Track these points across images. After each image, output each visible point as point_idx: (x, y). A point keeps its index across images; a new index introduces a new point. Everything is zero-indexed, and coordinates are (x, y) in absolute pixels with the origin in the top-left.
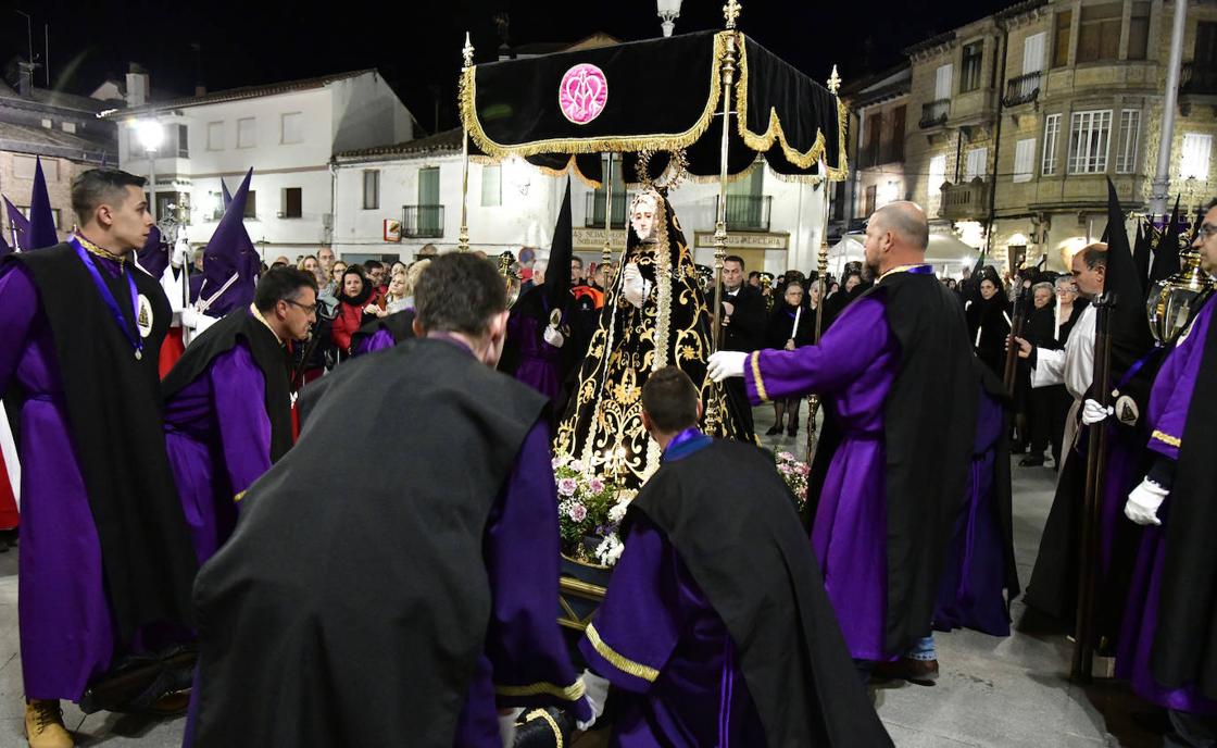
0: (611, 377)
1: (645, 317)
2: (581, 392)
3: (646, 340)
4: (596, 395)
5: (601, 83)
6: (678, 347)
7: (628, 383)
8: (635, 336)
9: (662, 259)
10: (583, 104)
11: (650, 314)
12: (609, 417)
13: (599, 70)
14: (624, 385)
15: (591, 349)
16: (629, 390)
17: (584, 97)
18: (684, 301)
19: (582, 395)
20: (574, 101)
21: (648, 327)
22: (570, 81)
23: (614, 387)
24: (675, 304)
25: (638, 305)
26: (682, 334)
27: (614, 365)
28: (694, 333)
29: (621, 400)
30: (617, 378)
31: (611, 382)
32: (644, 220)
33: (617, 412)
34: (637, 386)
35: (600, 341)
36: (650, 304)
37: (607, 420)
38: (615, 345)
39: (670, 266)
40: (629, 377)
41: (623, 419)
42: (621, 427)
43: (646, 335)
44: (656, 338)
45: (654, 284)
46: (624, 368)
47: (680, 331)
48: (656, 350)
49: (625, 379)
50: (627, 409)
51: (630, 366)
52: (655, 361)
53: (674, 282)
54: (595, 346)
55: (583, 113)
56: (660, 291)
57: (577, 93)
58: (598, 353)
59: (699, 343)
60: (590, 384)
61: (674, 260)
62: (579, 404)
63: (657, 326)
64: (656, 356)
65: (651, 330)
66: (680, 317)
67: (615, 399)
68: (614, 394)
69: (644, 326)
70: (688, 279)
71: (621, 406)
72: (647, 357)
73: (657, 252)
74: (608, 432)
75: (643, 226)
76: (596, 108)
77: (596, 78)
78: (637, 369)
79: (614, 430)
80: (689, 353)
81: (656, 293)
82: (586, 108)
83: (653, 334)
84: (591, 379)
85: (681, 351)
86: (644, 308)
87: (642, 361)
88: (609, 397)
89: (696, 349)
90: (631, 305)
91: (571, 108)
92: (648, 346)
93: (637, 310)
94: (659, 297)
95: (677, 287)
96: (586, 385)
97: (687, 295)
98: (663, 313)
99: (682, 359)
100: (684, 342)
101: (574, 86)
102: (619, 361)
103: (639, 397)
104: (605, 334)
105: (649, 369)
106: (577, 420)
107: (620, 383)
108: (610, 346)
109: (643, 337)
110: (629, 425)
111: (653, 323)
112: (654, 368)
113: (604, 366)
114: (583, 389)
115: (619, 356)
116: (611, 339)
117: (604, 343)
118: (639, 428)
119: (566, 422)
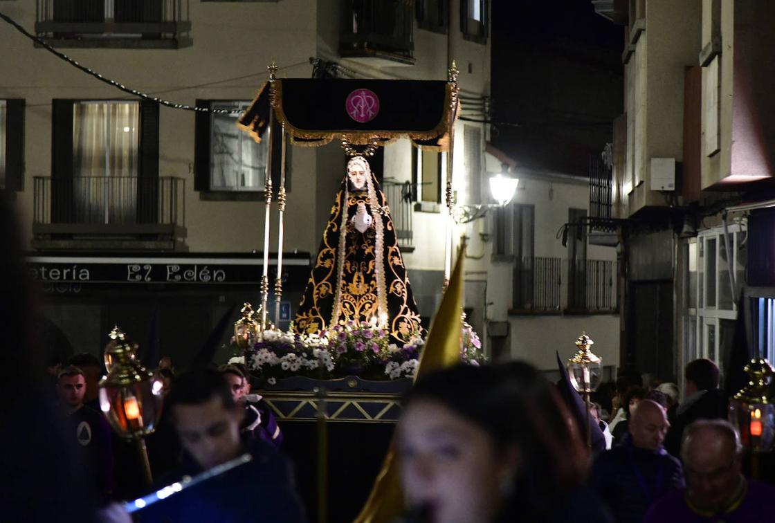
0: (344, 278)
1: (367, 239)
2: (315, 291)
3: (369, 254)
4: (333, 291)
5: (375, 101)
6: (390, 257)
7: (358, 282)
8: (361, 252)
9: (373, 201)
10: (362, 111)
11: (371, 237)
12: (347, 305)
13: (374, 93)
14: (355, 283)
15: (319, 262)
16: (360, 286)
17: (363, 107)
19: (317, 294)
20: (356, 108)
21: (369, 245)
22: (355, 97)
23: (348, 285)
24: (385, 230)
25: (362, 230)
27: (345, 271)
28: (397, 248)
29: (354, 293)
30: (349, 278)
31: (344, 282)
32: (359, 176)
33: (352, 300)
34: (365, 283)
35: (327, 256)
36: (371, 231)
37: (344, 307)
38: (346, 256)
39: (379, 206)
40: (359, 278)
42: (357, 311)
43: (369, 251)
44: (376, 252)
45: (373, 217)
46: (353, 273)
47: (390, 247)
48: (376, 260)
49: (355, 278)
50: (360, 298)
51: (359, 270)
52: (376, 267)
53: (383, 216)
54: (323, 259)
55: (362, 115)
56: (377, 222)
57: (358, 104)
58: (327, 264)
59: (399, 255)
60: (323, 285)
61: (380, 201)
62: (315, 300)
63: (376, 244)
64: (377, 264)
65: (372, 247)
66: (389, 238)
67: (349, 293)
68: (348, 290)
69: (366, 244)
71: (355, 297)
72: (371, 264)
73: (370, 196)
74: (347, 315)
75: (358, 180)
76: (371, 115)
77: (373, 98)
78: (364, 273)
79: (352, 313)
80: (396, 261)
82: (365, 113)
84: (324, 281)
85: (392, 260)
87: (367, 266)
88: (344, 293)
89: (400, 259)
90: (356, 230)
91: (355, 112)
92: (371, 257)
93: (360, 233)
94: (377, 226)
95: (385, 220)
96: (320, 286)
97: (390, 225)
98: (380, 237)
99: (393, 264)
100: (393, 254)
101: (357, 100)
102: (348, 268)
103: (368, 290)
104: (333, 251)
105: (373, 272)
106: (318, 310)
107: (352, 282)
108: (343, 258)
109: (366, 252)
110: (363, 308)
111: (373, 242)
112: (376, 271)
113: (335, 272)
114: (318, 289)
115: (348, 265)
116: (344, 253)
117: (333, 257)
118: (370, 310)
119: (304, 313)
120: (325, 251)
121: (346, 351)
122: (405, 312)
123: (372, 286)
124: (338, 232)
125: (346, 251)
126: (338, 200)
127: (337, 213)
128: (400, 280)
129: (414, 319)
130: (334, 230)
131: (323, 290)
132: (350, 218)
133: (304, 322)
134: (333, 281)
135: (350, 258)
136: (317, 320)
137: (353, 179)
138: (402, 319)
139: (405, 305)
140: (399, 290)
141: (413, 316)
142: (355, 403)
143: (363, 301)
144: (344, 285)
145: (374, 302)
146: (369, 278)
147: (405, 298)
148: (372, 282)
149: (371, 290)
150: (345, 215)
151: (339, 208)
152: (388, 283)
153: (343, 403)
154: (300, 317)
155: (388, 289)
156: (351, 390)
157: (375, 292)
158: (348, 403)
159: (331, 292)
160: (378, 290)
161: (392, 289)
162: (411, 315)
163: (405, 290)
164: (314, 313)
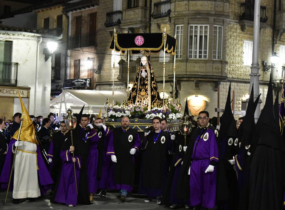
1: (146, 79)
2: (132, 95)
3: (146, 84)
4: (136, 94)
5: (143, 39)
6: (152, 84)
8: (144, 83)
9: (148, 69)
10: (139, 42)
11: (147, 79)
12: (140, 98)
13: (142, 37)
14: (142, 92)
16: (143, 93)
17: (140, 41)
18: (153, 76)
19: (133, 95)
20: (138, 41)
22: (137, 38)
23: (140, 93)
24: (151, 77)
25: (144, 77)
26: (153, 82)
27: (140, 88)
28: (155, 82)
30: (141, 91)
31: (139, 92)
33: (141, 97)
34: (145, 92)
36: (146, 77)
37: (139, 99)
38: (140, 84)
39: (149, 70)
40: (143, 90)
41: (143, 98)
42: (142, 100)
43: (146, 83)
44: (148, 83)
45: (147, 73)
46: (142, 89)
47: (152, 82)
48: (148, 85)
49: (142, 91)
50: (143, 96)
51: (143, 88)
53: (151, 73)
54: (134, 85)
55: (139, 44)
56: (148, 74)
57: (138, 40)
58: (135, 87)
59: (156, 84)
61: (150, 69)
62: (132, 97)
63: (148, 81)
64: (148, 86)
65: (147, 81)
66: (152, 79)
68: (140, 94)
69: (145, 81)
70: (153, 72)
71: (142, 96)
72: (147, 86)
73: (147, 67)
74: (140, 101)
75: (144, 63)
76: (142, 43)
77: (142, 39)
78: (145, 89)
79: (141, 100)
80: (154, 85)
81: (148, 75)
82: (140, 43)
83: (147, 82)
84: (134, 92)
85: (153, 85)
86: (145, 78)
87: (146, 87)
88: (139, 95)
89: (155, 85)
90: (143, 77)
91: (137, 43)
92: (147, 84)
93: (144, 78)
94: (148, 76)
95: (151, 74)
97: (153, 75)
98: (149, 78)
99: (153, 86)
100: (153, 83)
101: (138, 39)
102: (141, 88)
103: (146, 94)
104: (137, 83)
105: (147, 89)
106: (132, 100)
107: (141, 92)
108: (139, 85)
109: (145, 83)
110: (144, 99)
111: (147, 80)
112: (148, 88)
113: (137, 89)
114: (133, 94)
115: (141, 87)
116: (139, 84)
117: (136, 85)
118: (146, 100)
119: (129, 101)
120: (135, 83)
121: (134, 111)
122: (156, 100)
123: (147, 93)
124: (138, 78)
125: (140, 83)
126: (139, 69)
127: (138, 72)
128: (155, 91)
129: (159, 102)
130: (137, 77)
131: (134, 94)
132: (141, 74)
133: (129, 103)
134: (136, 91)
135: (141, 85)
136: (132, 103)
137: (142, 63)
138: (155, 102)
139: (156, 98)
140: (155, 94)
141: (159, 101)
142: (137, 126)
143: (144, 97)
144: (139, 93)
145: (147, 97)
146: (146, 90)
147: (157, 96)
148: (147, 92)
149: (147, 94)
150: (140, 73)
151: (139, 71)
152: (151, 92)
153: (134, 126)
154: (128, 102)
155: (151, 94)
156: (136, 122)
157: (148, 95)
158: (135, 126)
159: (136, 95)
160: (148, 94)
161: (152, 93)
162: (158, 101)
163: (157, 94)
164: (131, 101)
